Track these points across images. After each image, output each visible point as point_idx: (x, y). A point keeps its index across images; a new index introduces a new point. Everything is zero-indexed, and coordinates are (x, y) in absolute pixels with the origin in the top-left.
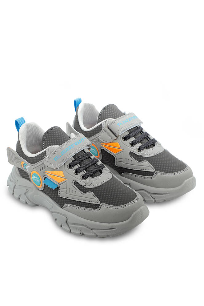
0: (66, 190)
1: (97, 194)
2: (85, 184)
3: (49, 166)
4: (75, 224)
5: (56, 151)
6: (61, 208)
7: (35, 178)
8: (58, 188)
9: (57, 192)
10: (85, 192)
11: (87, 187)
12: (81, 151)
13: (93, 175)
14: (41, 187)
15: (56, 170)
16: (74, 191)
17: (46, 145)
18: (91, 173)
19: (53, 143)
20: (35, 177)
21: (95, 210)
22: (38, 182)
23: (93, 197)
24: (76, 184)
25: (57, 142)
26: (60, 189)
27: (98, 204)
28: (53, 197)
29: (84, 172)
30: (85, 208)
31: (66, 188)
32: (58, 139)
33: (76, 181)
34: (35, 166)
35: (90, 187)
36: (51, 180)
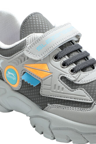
0: (50, 86)
1: (89, 91)
2: (74, 79)
3: (31, 56)
4: (60, 129)
5: (39, 40)
6: (43, 110)
7: (10, 75)
8: (40, 84)
9: (38, 90)
10: (75, 88)
11: (77, 82)
12: (69, 42)
13: (84, 70)
14: (17, 86)
15: (38, 62)
16: (61, 88)
17: (26, 33)
18: (82, 67)
19: (35, 31)
20: (9, 73)
21: (87, 110)
22: (14, 79)
23: (84, 94)
24: (64, 79)
25: (40, 30)
26: (43, 87)
27: (91, 102)
28: (33, 97)
29: (73, 66)
30: (74, 108)
31: (50, 84)
32: (41, 26)
33: (64, 76)
34: (11, 60)
35: (81, 83)
36: (31, 75)
